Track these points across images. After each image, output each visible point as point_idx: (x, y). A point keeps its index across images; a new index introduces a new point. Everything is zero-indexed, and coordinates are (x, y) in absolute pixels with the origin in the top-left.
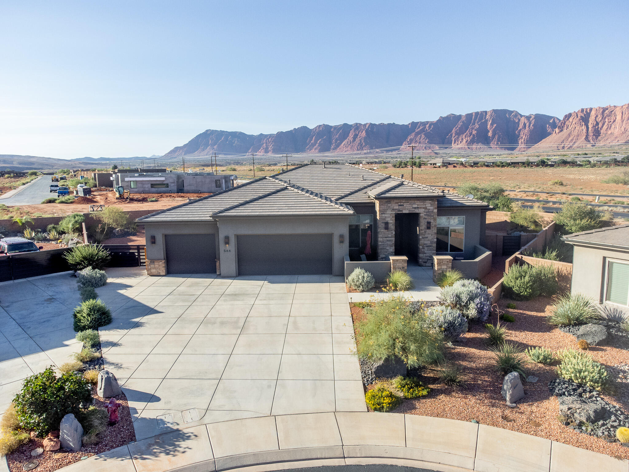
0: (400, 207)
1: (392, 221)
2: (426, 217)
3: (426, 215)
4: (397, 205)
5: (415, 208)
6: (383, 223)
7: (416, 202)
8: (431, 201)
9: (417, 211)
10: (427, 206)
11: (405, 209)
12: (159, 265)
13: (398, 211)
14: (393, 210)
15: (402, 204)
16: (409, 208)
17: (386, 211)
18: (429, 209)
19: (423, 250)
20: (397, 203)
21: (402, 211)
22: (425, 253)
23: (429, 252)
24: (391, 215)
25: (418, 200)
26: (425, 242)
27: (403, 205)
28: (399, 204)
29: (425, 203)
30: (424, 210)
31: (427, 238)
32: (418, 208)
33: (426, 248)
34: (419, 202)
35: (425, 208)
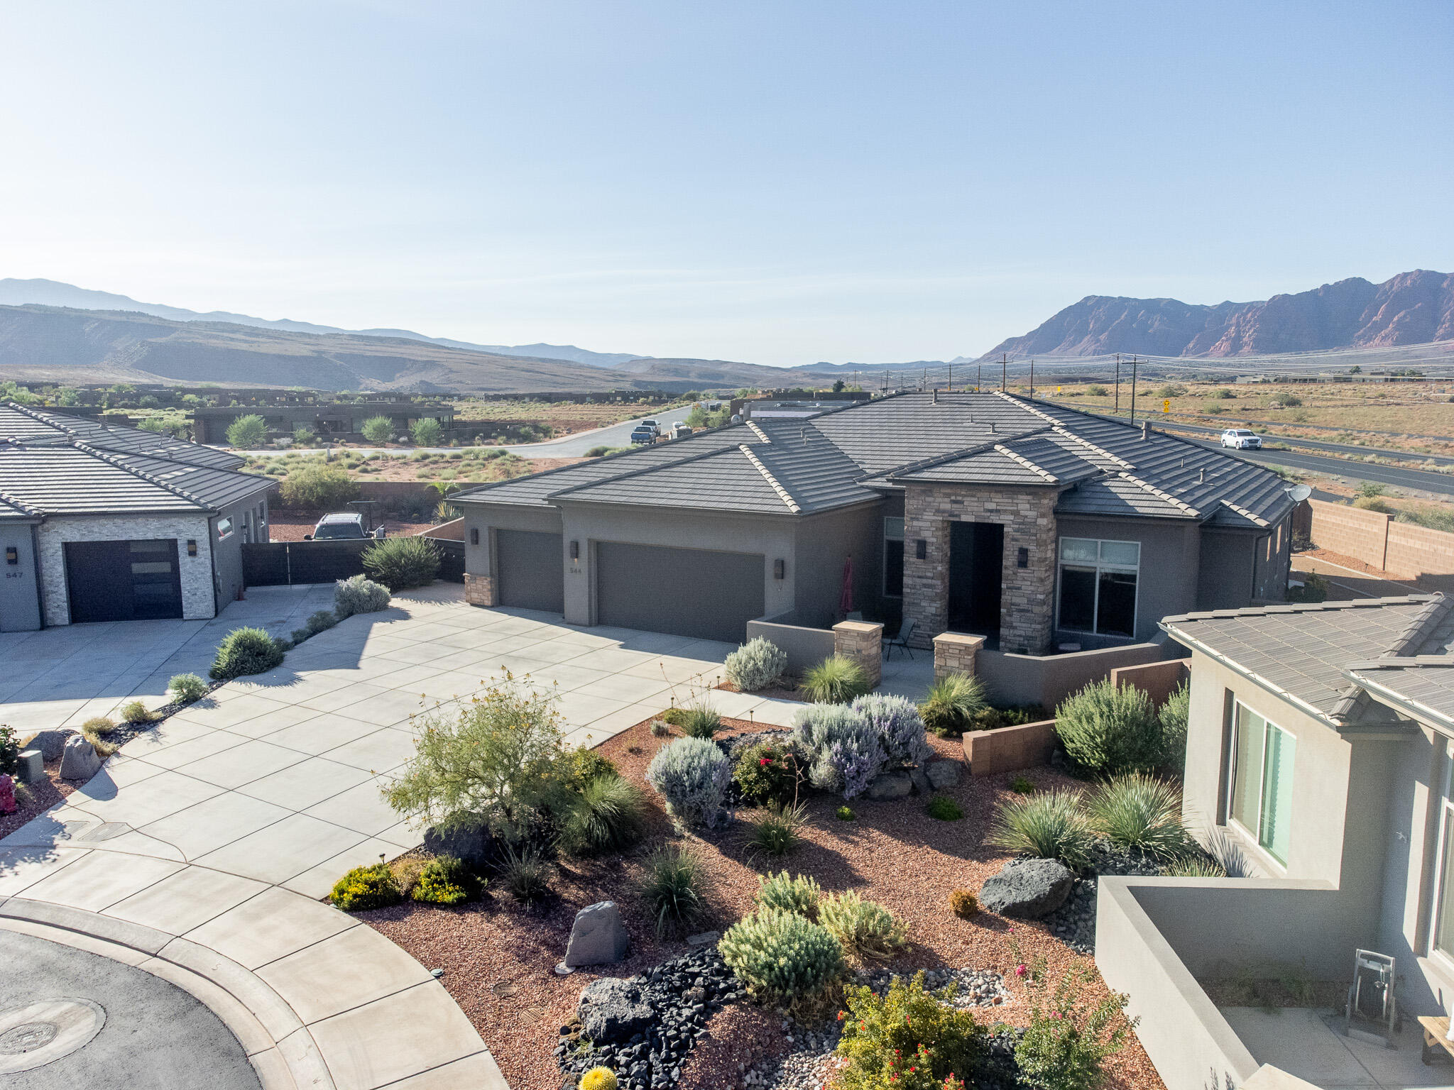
0: (955, 506)
1: (935, 540)
2: (1017, 535)
3: (1017, 531)
4: (947, 500)
5: (991, 511)
6: (914, 541)
7: (992, 495)
8: (1029, 497)
9: (995, 519)
10: (1020, 507)
11: (966, 513)
12: (483, 586)
13: (950, 516)
14: (938, 511)
15: (960, 498)
16: (975, 509)
17: (922, 514)
18: (1026, 517)
19: (1008, 619)
20: (948, 495)
21: (959, 516)
22: (1015, 628)
23: (1024, 625)
24: (934, 524)
25: (1001, 492)
26: (1015, 600)
27: (961, 502)
28: (953, 498)
29: (1015, 501)
30: (1012, 517)
31: (1019, 588)
32: (998, 511)
33: (1016, 615)
34: (1000, 496)
35: (1016, 513)
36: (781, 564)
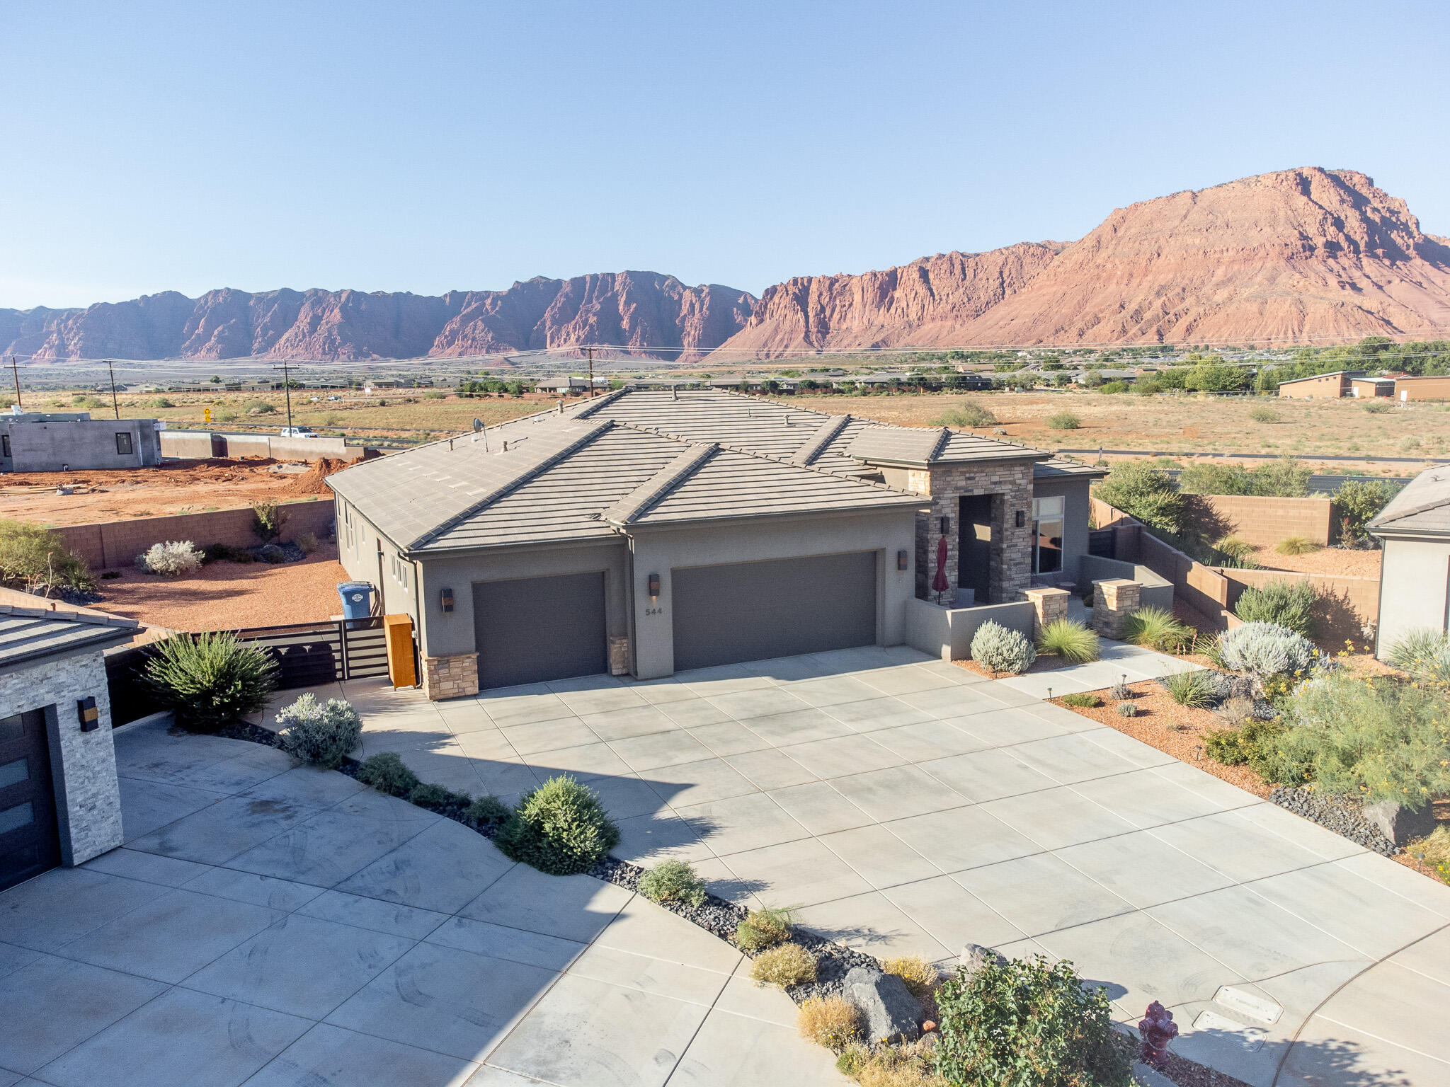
0: (969, 482)
1: (953, 515)
2: (1014, 501)
3: (1014, 497)
4: (963, 478)
5: (995, 483)
6: (937, 518)
7: (997, 469)
8: (1023, 468)
9: (999, 490)
10: (1016, 477)
11: (977, 487)
13: (965, 491)
14: (957, 488)
15: (972, 475)
16: (985, 483)
17: (943, 493)
18: (1020, 485)
19: (1008, 573)
20: (963, 473)
21: (972, 491)
22: (1013, 579)
23: (1020, 575)
24: (953, 501)
25: (1002, 466)
26: (1014, 556)
27: (973, 478)
28: (967, 475)
29: (1013, 472)
30: (1010, 487)
31: (1016, 545)
32: (1000, 482)
33: (1013, 568)
34: (1002, 469)
35: (1013, 483)
36: (901, 555)
